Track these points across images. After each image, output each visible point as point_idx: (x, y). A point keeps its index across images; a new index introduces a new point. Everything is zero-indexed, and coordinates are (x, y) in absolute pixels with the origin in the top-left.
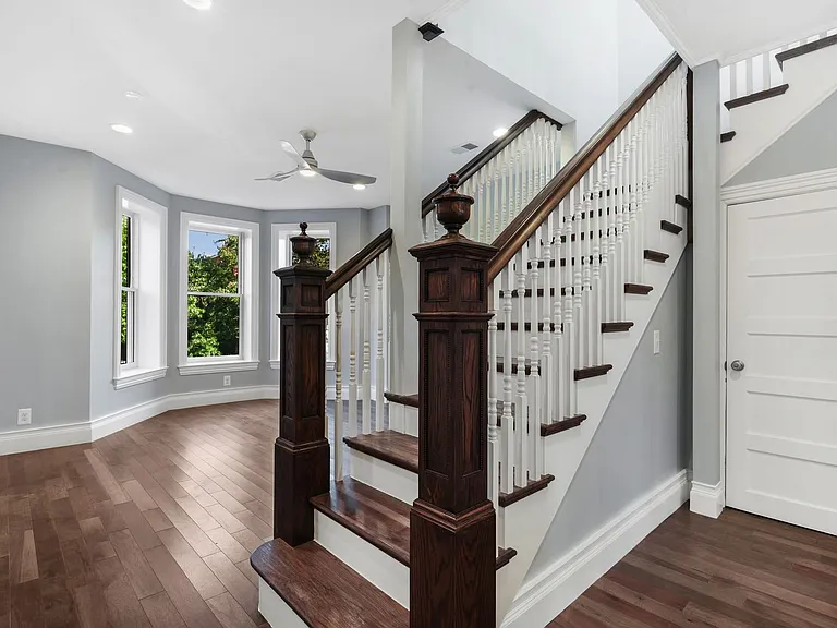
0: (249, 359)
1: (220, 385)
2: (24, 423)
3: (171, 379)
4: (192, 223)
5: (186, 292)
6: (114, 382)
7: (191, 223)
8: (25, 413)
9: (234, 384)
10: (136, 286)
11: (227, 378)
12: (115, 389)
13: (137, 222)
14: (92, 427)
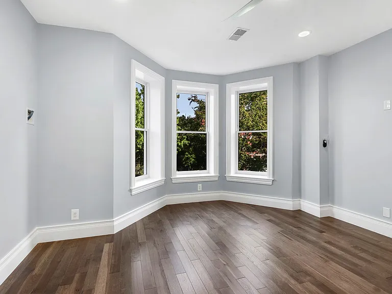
0: (212, 174)
1: (196, 190)
2: (75, 219)
3: (167, 186)
4: (180, 86)
5: (175, 132)
6: (131, 190)
7: (178, 87)
8: (75, 212)
9: (204, 189)
10: (148, 128)
11: (200, 185)
12: (131, 194)
13: (148, 88)
14: (115, 223)
